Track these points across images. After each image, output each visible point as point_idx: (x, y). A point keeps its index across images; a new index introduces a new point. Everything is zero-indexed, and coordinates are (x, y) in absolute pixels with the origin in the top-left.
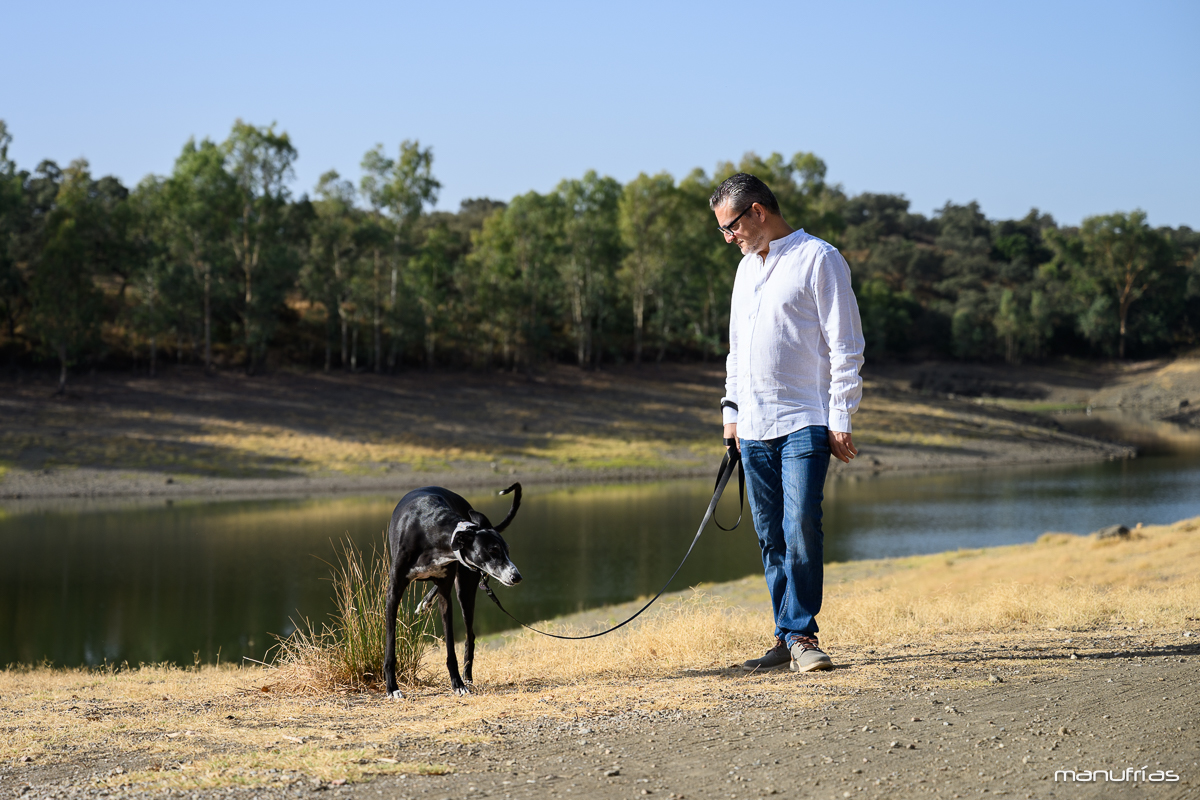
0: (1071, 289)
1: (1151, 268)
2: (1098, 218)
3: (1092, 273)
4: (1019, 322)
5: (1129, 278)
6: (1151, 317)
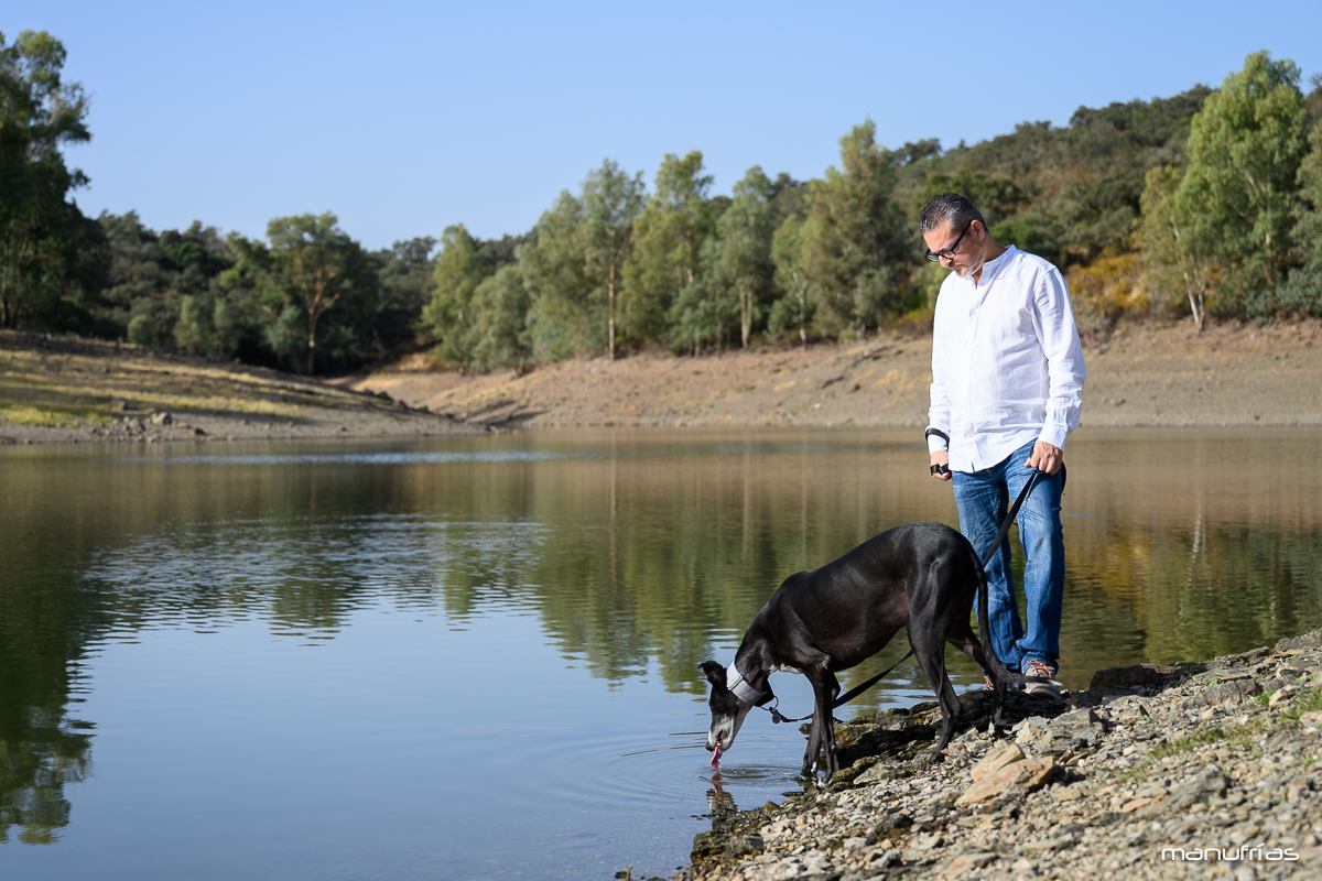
0: (256, 298)
1: (343, 276)
2: (286, 219)
3: (277, 281)
4: (201, 332)
5: (319, 286)
6: (343, 329)
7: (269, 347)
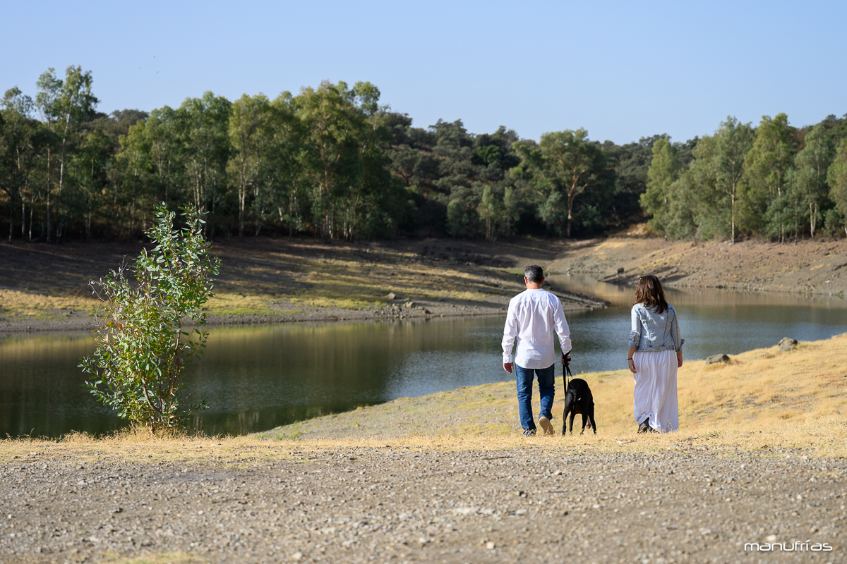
0: (533, 186)
1: (591, 172)
2: (553, 134)
3: (548, 175)
4: (495, 210)
5: (575, 178)
6: (590, 207)
7: (541, 218)
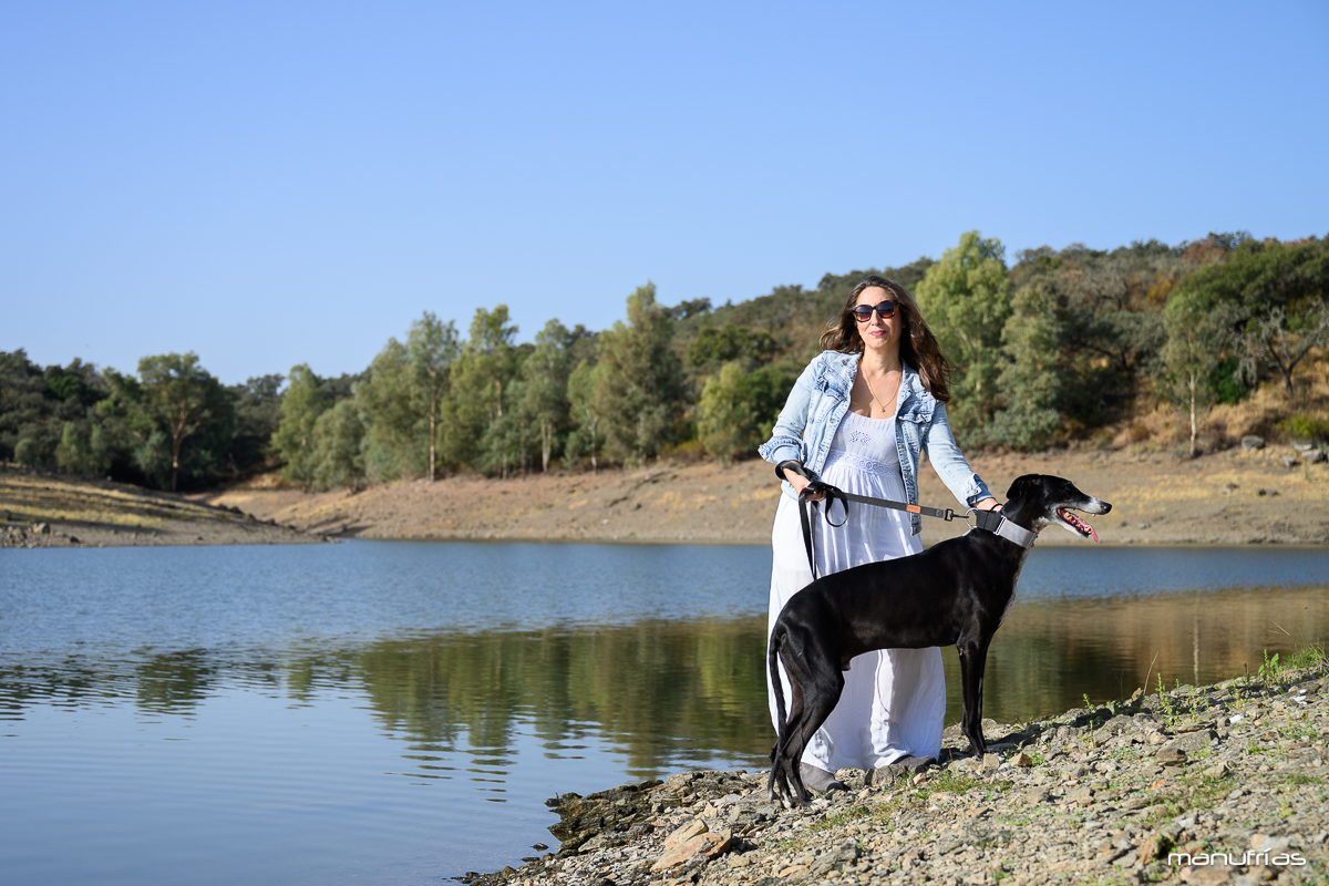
0: (128, 424)
1: (203, 407)
2: (154, 358)
3: (146, 410)
4: (79, 454)
5: (183, 416)
6: (203, 452)
7: (139, 466)
